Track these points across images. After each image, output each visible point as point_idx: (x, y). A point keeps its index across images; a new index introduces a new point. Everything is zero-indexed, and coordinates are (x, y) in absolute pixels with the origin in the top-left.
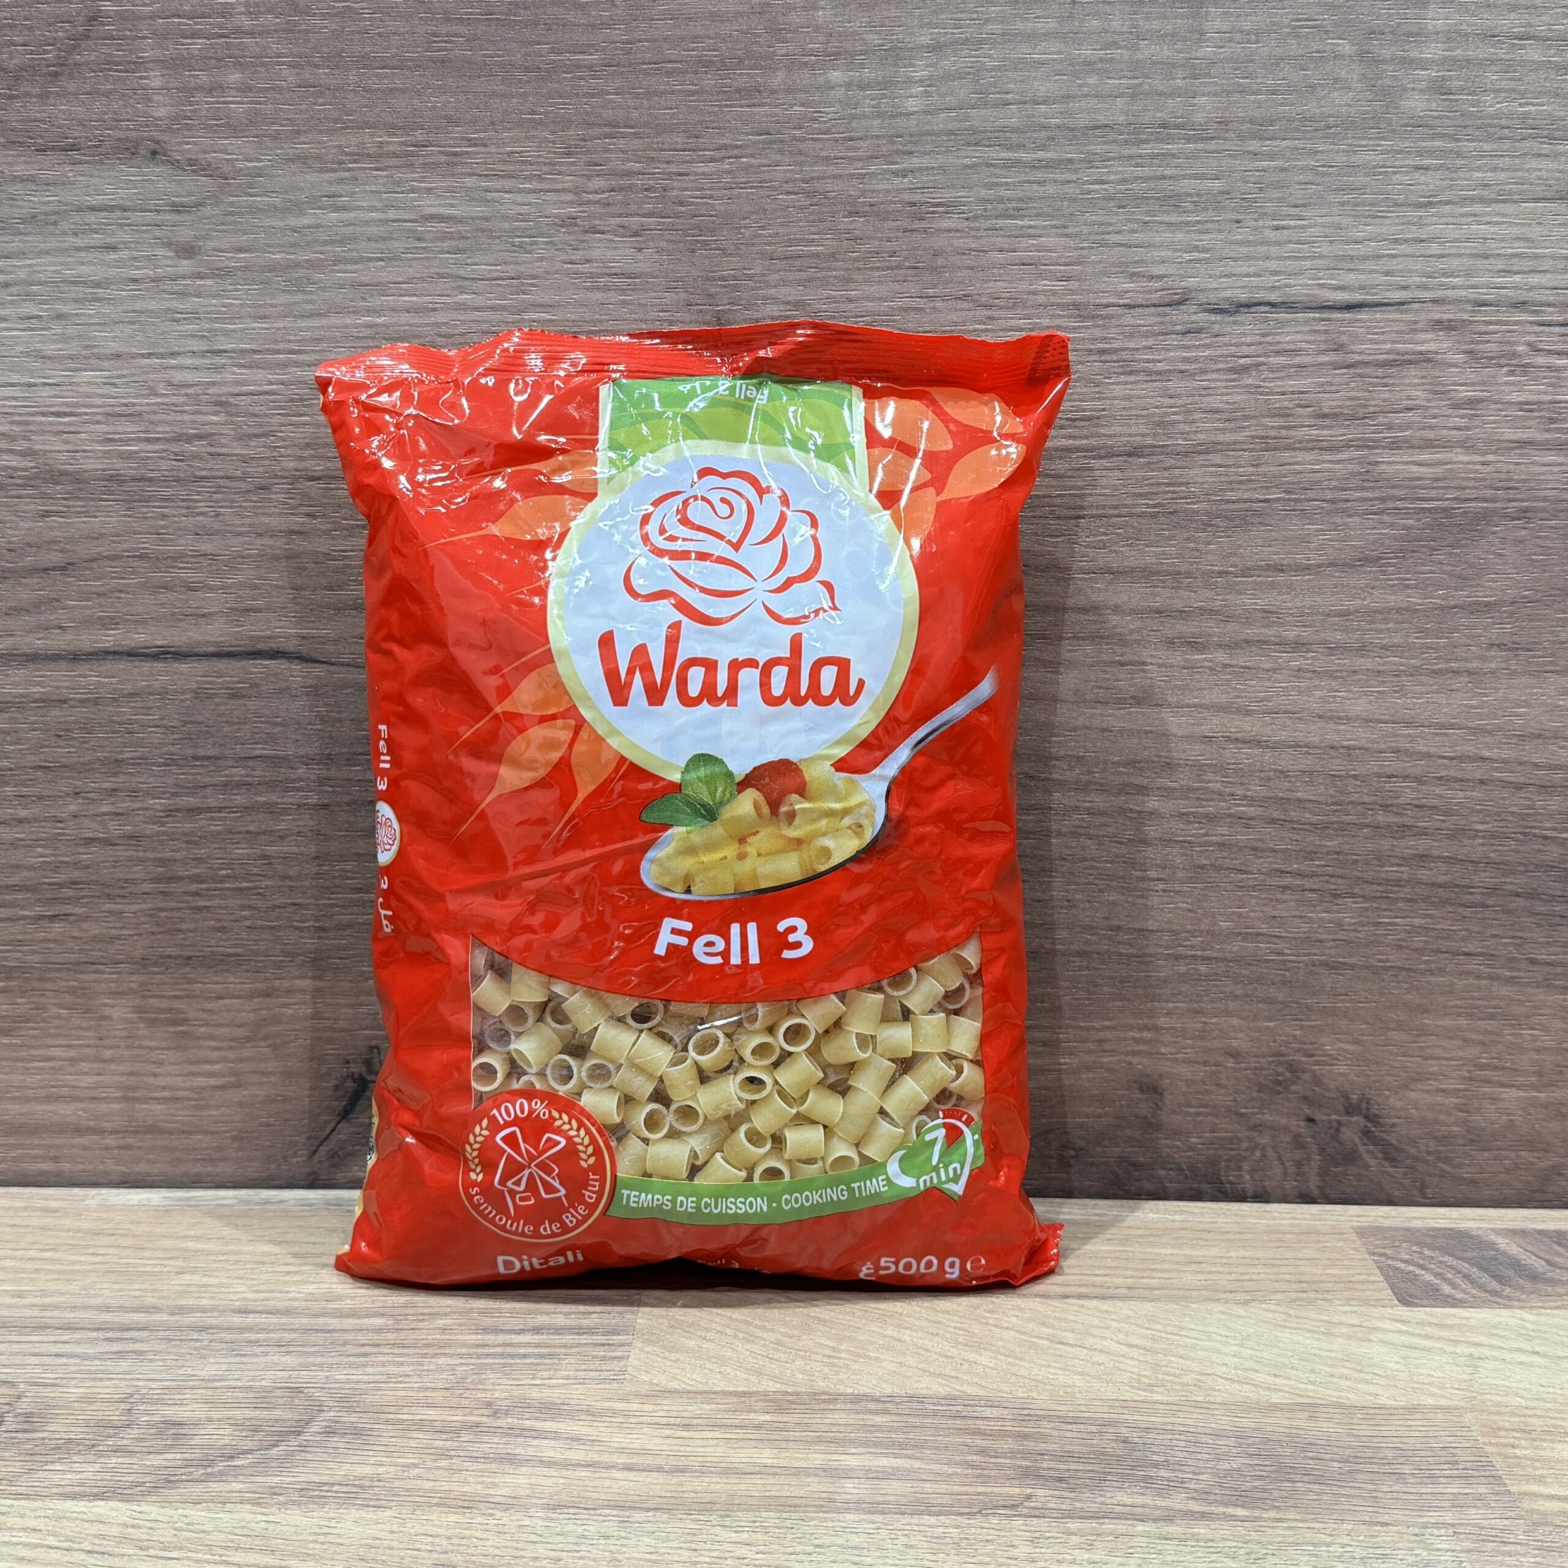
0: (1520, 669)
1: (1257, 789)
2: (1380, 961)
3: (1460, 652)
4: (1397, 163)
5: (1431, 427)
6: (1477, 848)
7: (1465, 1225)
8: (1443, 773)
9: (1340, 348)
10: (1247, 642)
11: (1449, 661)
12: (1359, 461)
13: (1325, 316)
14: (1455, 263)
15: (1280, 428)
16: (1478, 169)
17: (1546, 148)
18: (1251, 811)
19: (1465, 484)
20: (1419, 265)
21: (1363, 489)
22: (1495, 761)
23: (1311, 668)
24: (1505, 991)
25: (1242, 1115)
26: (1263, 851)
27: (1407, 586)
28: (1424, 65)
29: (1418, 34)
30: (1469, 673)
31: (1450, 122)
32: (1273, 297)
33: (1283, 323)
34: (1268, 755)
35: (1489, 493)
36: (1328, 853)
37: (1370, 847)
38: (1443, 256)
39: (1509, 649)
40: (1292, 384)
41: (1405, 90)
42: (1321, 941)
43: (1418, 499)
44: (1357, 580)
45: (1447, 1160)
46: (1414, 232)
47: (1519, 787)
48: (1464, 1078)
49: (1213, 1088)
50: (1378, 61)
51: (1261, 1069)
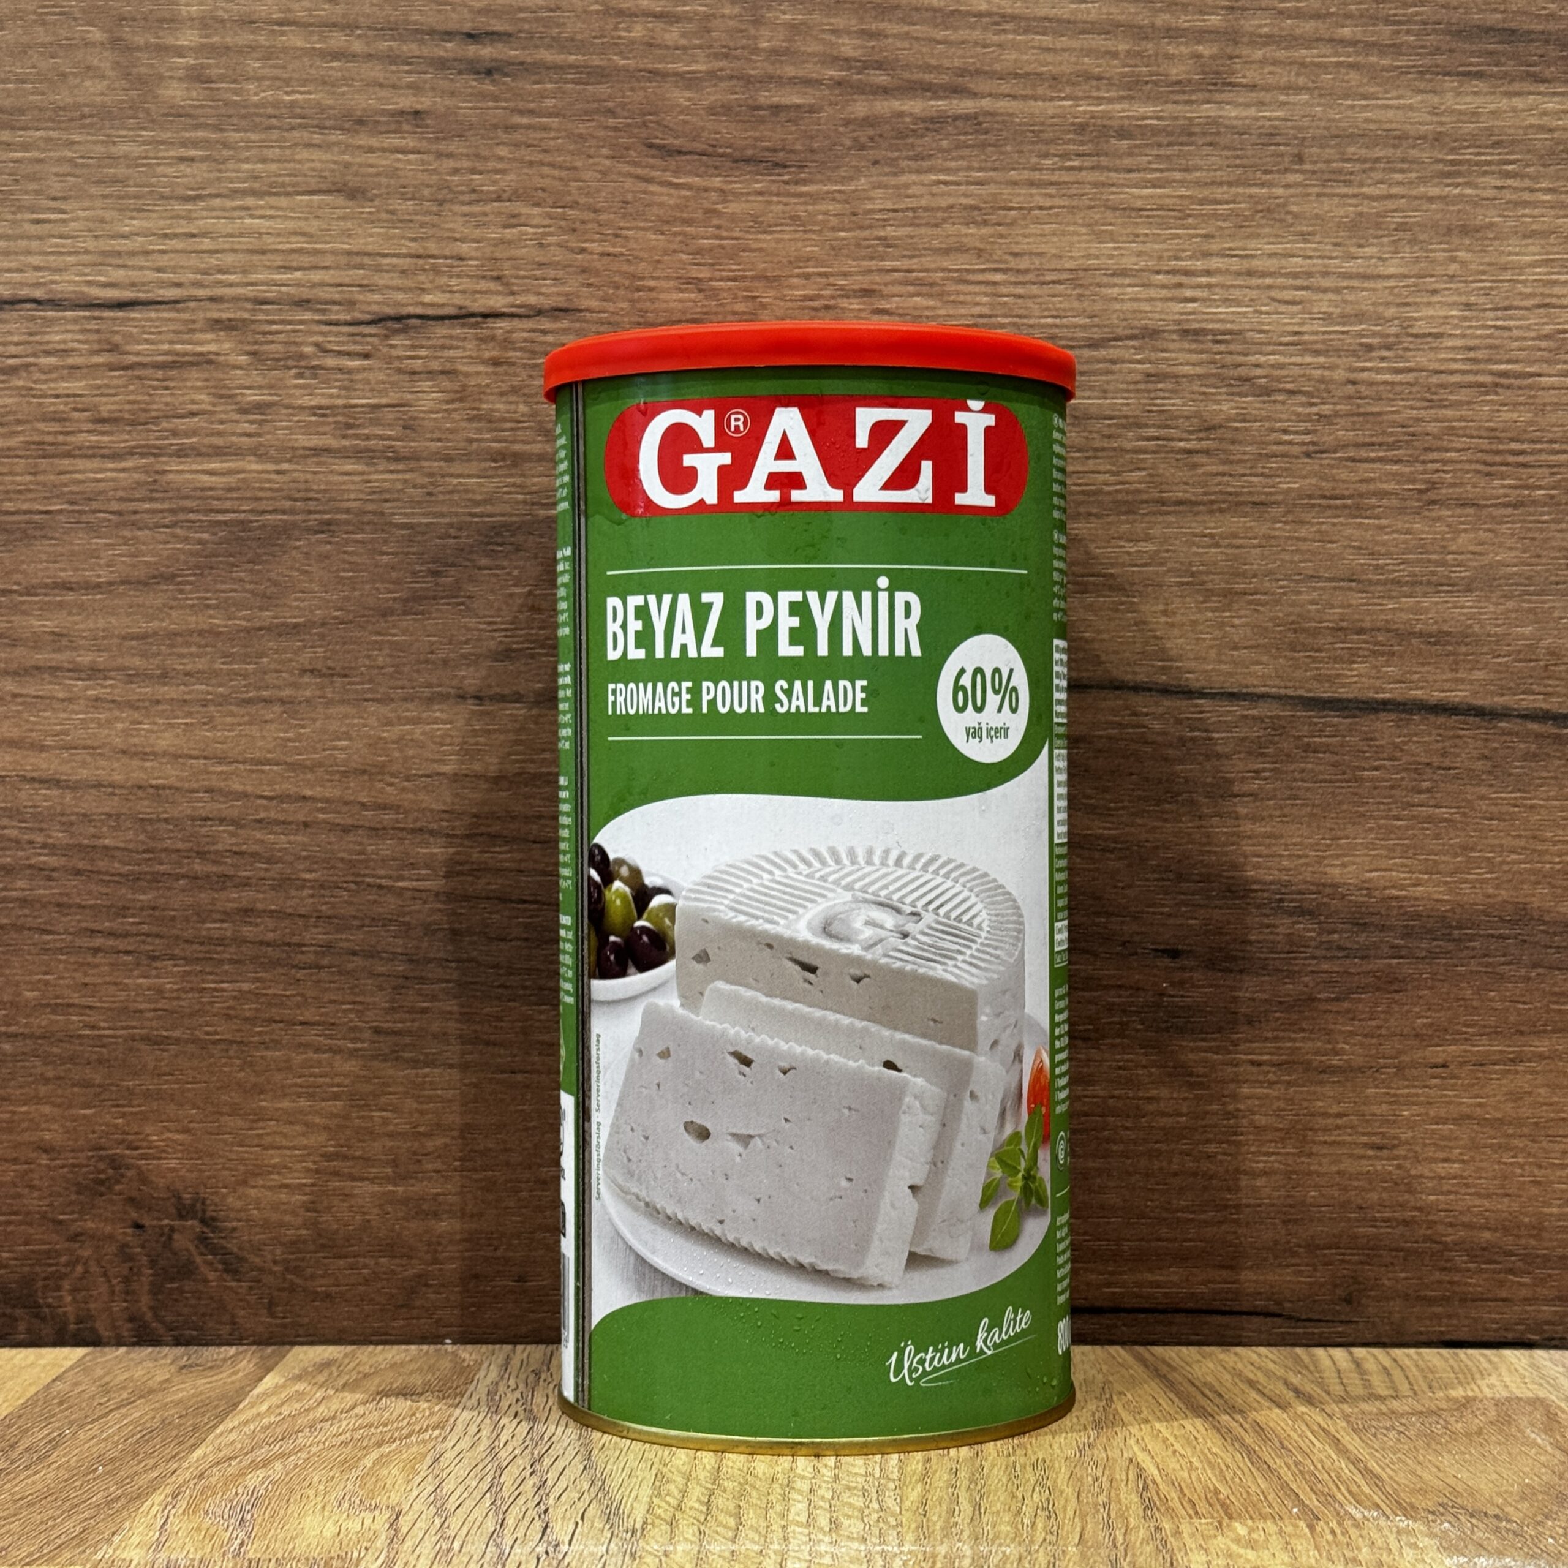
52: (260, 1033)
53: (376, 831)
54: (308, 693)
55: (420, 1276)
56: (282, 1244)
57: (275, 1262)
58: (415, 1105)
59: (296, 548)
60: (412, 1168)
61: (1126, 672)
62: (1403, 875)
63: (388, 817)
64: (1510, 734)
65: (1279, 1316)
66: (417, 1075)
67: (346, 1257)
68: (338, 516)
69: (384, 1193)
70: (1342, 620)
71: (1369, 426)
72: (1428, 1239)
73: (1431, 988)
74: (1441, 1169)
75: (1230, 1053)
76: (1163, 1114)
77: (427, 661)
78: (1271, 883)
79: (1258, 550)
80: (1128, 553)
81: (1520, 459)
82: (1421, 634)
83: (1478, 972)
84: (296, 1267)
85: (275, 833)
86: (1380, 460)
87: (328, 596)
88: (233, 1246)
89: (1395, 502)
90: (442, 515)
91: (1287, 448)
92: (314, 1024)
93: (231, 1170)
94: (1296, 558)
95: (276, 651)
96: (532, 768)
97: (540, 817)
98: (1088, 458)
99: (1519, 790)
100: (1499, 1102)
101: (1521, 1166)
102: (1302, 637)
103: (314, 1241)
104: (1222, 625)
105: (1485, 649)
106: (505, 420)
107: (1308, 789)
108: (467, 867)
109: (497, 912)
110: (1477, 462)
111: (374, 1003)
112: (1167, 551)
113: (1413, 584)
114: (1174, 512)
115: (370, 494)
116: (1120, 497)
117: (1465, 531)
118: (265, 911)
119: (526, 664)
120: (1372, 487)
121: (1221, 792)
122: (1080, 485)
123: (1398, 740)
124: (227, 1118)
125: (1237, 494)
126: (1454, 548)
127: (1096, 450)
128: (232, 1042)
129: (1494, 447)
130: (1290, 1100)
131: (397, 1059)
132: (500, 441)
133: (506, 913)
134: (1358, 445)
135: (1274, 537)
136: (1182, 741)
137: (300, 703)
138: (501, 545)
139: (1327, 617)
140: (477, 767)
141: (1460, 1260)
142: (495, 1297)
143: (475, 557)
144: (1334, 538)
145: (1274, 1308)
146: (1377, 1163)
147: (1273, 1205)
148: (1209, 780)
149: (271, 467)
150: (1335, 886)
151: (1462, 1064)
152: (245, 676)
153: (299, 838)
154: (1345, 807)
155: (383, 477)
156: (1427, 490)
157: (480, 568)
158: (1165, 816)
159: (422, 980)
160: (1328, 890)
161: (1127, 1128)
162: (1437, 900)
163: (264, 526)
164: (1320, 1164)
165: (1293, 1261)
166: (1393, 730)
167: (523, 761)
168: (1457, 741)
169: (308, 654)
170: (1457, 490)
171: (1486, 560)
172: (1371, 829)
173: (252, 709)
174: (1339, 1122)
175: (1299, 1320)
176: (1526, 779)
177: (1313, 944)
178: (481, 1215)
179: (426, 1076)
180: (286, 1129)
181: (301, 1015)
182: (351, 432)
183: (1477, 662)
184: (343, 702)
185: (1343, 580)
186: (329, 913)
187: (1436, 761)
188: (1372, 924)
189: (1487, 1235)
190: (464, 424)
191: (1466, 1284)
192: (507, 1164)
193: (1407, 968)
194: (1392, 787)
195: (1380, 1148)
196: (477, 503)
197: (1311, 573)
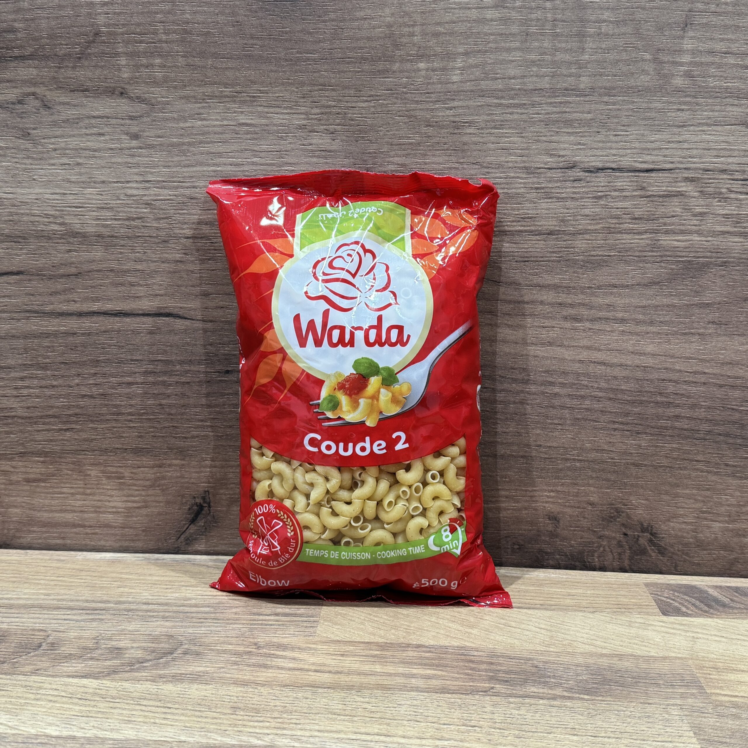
0: (722, 333)
1: (603, 385)
2: (658, 463)
3: (695, 325)
4: (670, 107)
5: (683, 225)
6: (701, 413)
7: (694, 583)
8: (687, 379)
9: (643, 189)
10: (600, 318)
11: (690, 329)
12: (651, 239)
13: (637, 174)
14: (695, 152)
15: (616, 223)
16: (706, 111)
17: (736, 102)
18: (600, 394)
19: (699, 250)
20: (679, 153)
21: (653, 251)
22: (711, 374)
23: (628, 331)
24: (714, 478)
25: (595, 531)
26: (606, 412)
27: (672, 295)
28: (682, 64)
29: (679, 51)
30: (699, 334)
31: (694, 90)
32: (614, 166)
33: (618, 177)
34: (608, 370)
35: (709, 254)
36: (635, 414)
37: (654, 411)
38: (690, 149)
39: (718, 324)
40: (620, 204)
41: (673, 75)
42: (631, 453)
43: (677, 256)
44: (650, 292)
45: (687, 554)
46: (677, 138)
47: (721, 386)
48: (695, 517)
49: (582, 519)
50: (662, 63)
51: (604, 511)
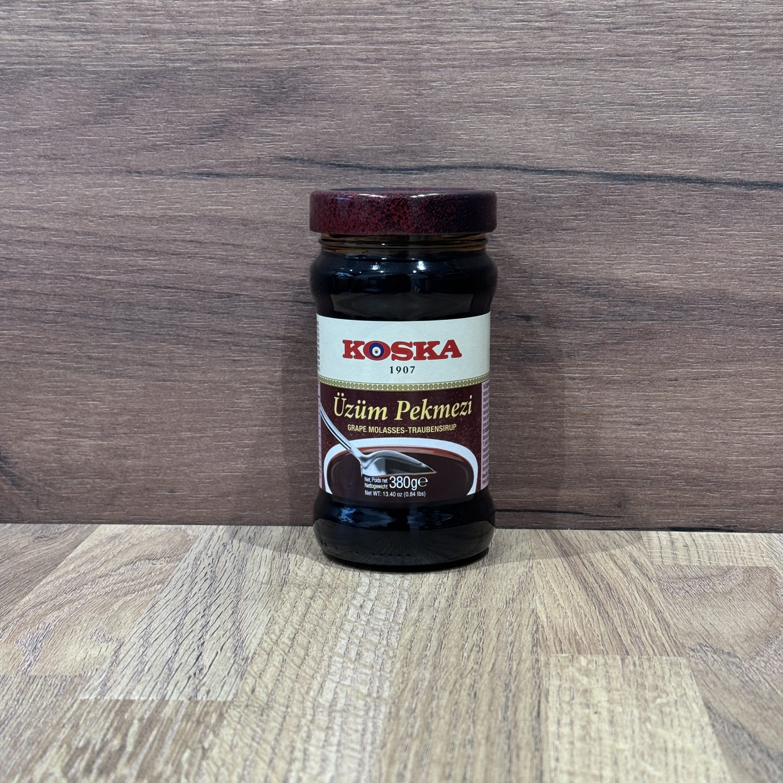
52: (25, 358)
53: (84, 247)
54: (43, 169)
55: (117, 489)
56: (42, 471)
57: (39, 480)
58: (112, 398)
59: (33, 85)
60: (111, 432)
61: (503, 159)
62: (656, 274)
63: (91, 240)
64: (720, 193)
65: (581, 513)
66: (112, 382)
67: (78, 478)
68: (55, 66)
69: (97, 445)
70: (627, 128)
71: (645, 13)
72: (664, 473)
73: (670, 337)
74: (672, 435)
75: (557, 372)
76: (520, 406)
77: (109, 151)
78: (582, 279)
79: (580, 87)
80: (505, 89)
81: (732, 32)
82: (671, 136)
83: (696, 328)
84: (51, 483)
85: (29, 248)
86: (652, 33)
87: (51, 113)
88: (16, 472)
89: (659, 58)
90: (114, 66)
91: (597, 26)
92: (54, 354)
93: (13, 431)
94: (601, 92)
95: (24, 145)
96: (170, 213)
97: (175, 240)
98: (483, 33)
99: (724, 226)
100: (706, 400)
101: (717, 434)
102: (603, 138)
103: (59, 470)
104: (557, 132)
105: (708, 144)
106: (148, 10)
107: (604, 225)
108: (135, 268)
109: (152, 294)
110: (707, 33)
111: (87, 343)
112: (527, 88)
113: (668, 106)
114: (532, 65)
115: (72, 53)
116: (501, 56)
117: (699, 75)
118: (24, 291)
119: (165, 153)
120: (646, 49)
121: (556, 227)
122: (478, 49)
123: (656, 197)
124: (9, 404)
125: (568, 54)
126: (692, 85)
127: (487, 28)
128: (10, 363)
129: (717, 25)
130: (590, 399)
131: (100, 373)
132: (145, 22)
133: (158, 294)
134: (638, 24)
135: (588, 79)
136: (534, 198)
137: (39, 174)
138: (147, 84)
139: (618, 126)
140: (139, 212)
141: (681, 484)
142: (158, 500)
143: (134, 91)
144: (624, 80)
145: (578, 509)
146: (638, 432)
147: (579, 455)
148: (549, 221)
149: (16, 37)
150: (618, 280)
151: (685, 379)
152: (7, 159)
153: (42, 251)
154: (625, 236)
155: (79, 44)
156: (678, 51)
157: (137, 98)
158: (524, 241)
159: (113, 330)
160: (615, 283)
161: (500, 414)
162: (675, 288)
163: (14, 71)
164: (606, 433)
165: (590, 485)
166: (653, 191)
167: (165, 209)
168: (690, 198)
169: (41, 147)
170: (695, 51)
171: (710, 92)
172: (640, 248)
173: (12, 178)
174: (617, 410)
175: (592, 516)
176: (728, 219)
177: (605, 313)
178: (149, 457)
179: (117, 382)
180: (43, 410)
181: (48, 348)
182: (60, 17)
183: (703, 152)
184: (63, 174)
185: (628, 105)
186: (60, 293)
187: (677, 209)
188: (638, 301)
189: (696, 471)
190: (124, 12)
191: (684, 497)
192: (163, 430)
193: (657, 326)
194: (652, 225)
195: (639, 425)
196: (134, 59)
197: (609, 100)
